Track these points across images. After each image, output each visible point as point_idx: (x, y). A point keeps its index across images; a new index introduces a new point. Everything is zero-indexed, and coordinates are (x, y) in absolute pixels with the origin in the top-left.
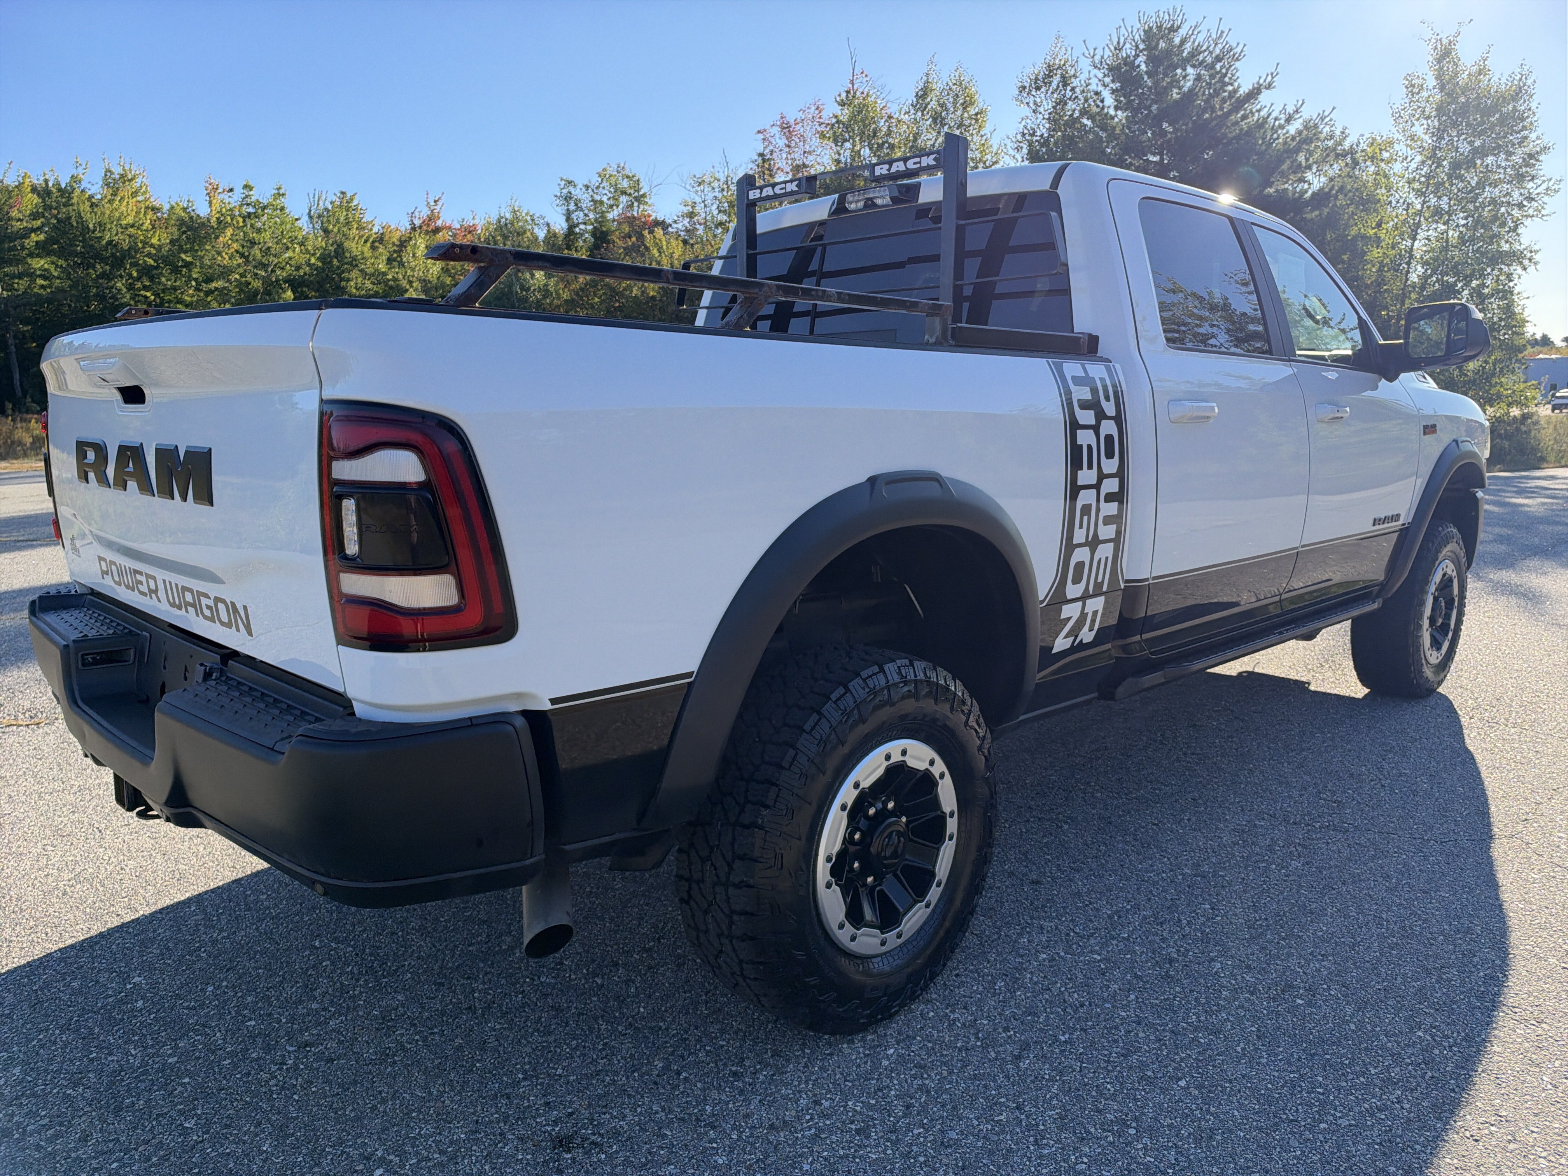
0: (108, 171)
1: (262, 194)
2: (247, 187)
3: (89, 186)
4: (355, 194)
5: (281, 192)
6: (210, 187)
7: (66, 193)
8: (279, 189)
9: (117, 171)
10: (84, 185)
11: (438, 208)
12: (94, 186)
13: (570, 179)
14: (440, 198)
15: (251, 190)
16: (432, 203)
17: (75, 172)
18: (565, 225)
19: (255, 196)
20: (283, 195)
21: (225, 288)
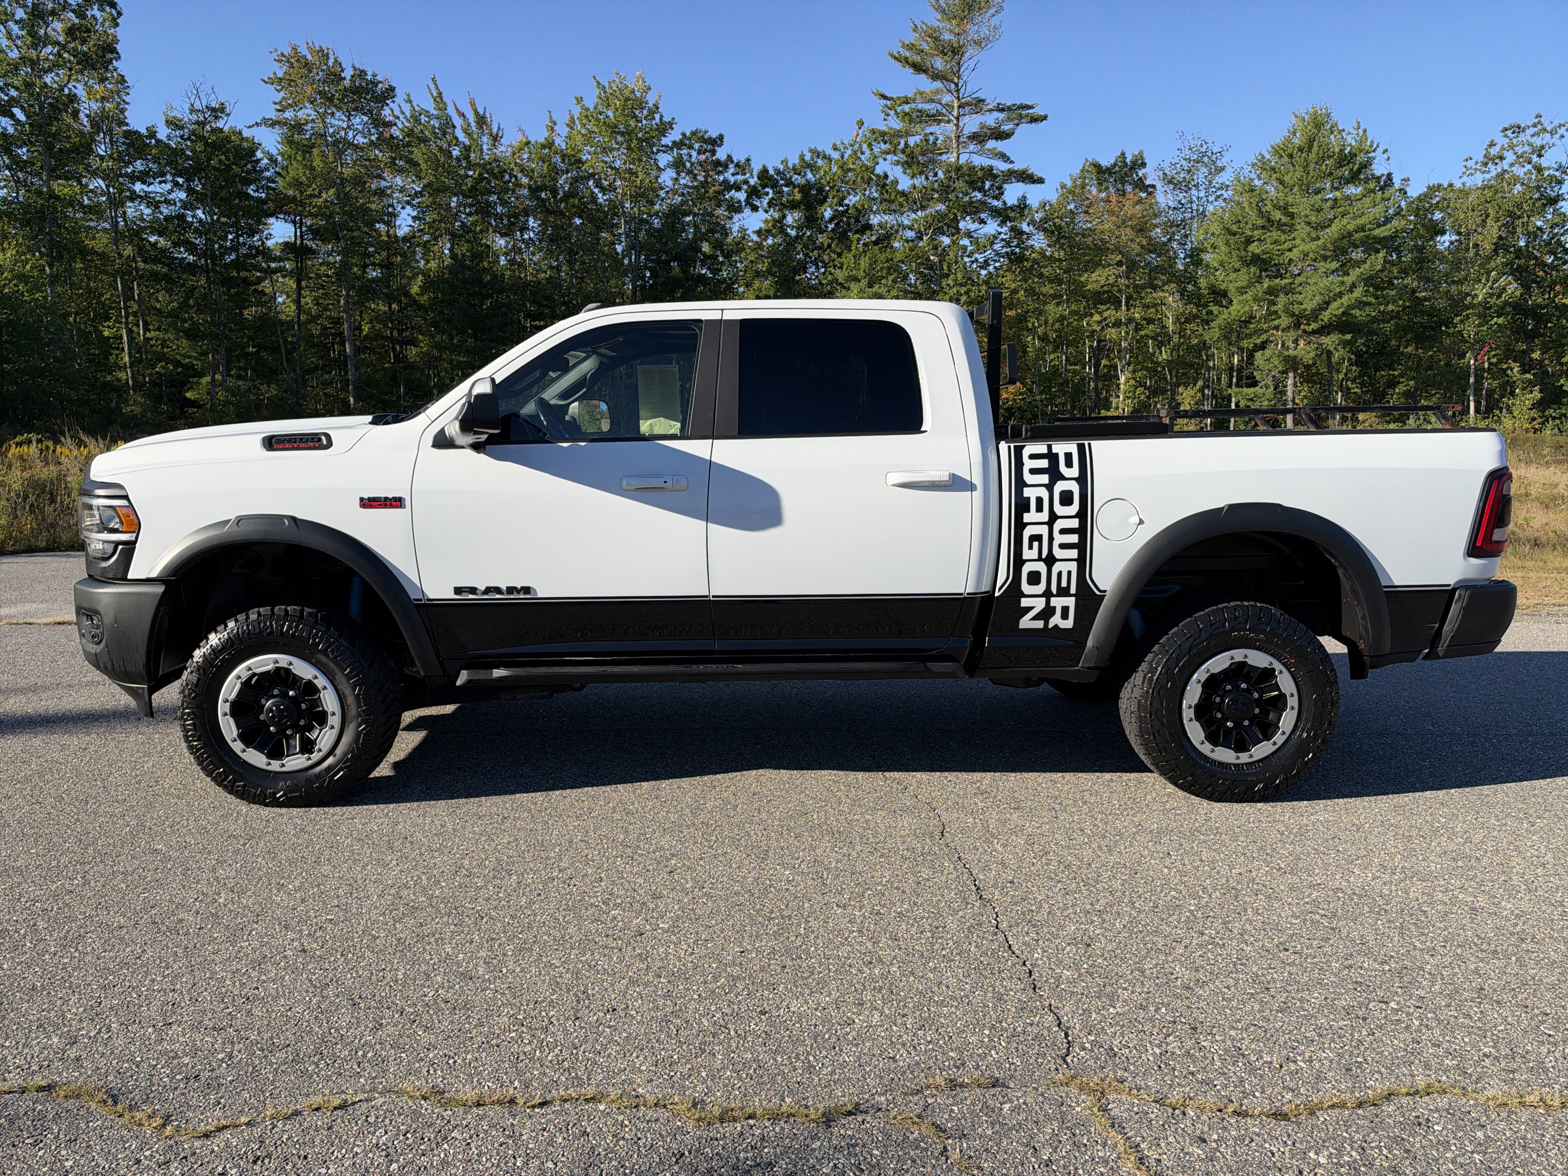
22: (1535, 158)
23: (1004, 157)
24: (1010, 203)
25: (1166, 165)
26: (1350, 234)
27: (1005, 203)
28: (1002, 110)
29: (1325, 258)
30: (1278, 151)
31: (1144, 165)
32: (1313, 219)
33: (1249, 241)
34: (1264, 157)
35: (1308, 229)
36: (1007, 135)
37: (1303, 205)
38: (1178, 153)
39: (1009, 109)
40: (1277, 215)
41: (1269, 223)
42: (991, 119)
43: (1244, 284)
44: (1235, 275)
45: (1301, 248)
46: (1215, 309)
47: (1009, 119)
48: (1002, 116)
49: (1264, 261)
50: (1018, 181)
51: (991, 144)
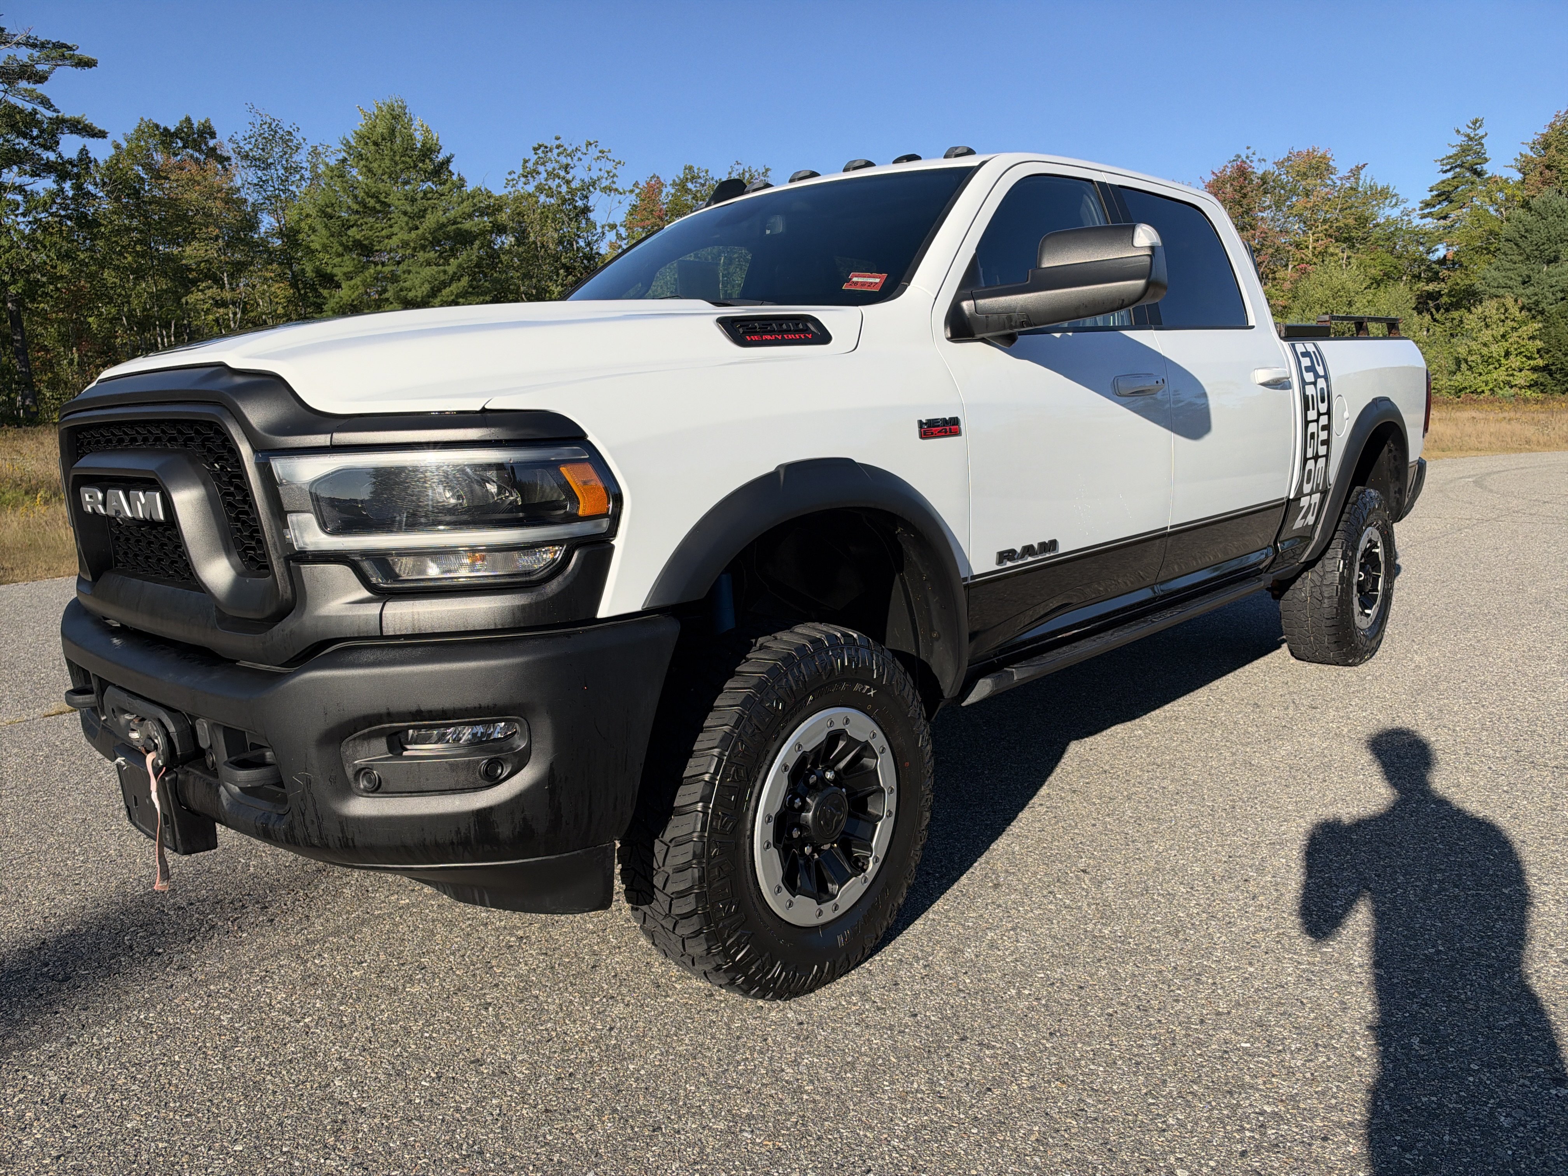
22: (562, 173)
23: (46, 102)
24: (66, 156)
25: (239, 137)
26: (444, 225)
27: (60, 156)
28: (34, 46)
29: (423, 248)
30: (361, 137)
31: (213, 135)
32: (409, 209)
33: (347, 226)
34: (348, 142)
35: (406, 219)
36: (41, 78)
37: (396, 194)
38: (251, 127)
39: (43, 46)
40: (372, 202)
41: (366, 210)
42: (24, 55)
43: (351, 269)
44: (339, 259)
45: (399, 235)
46: (325, 293)
47: (48, 58)
48: (36, 53)
49: (366, 246)
50: (72, 132)
51: (23, 84)
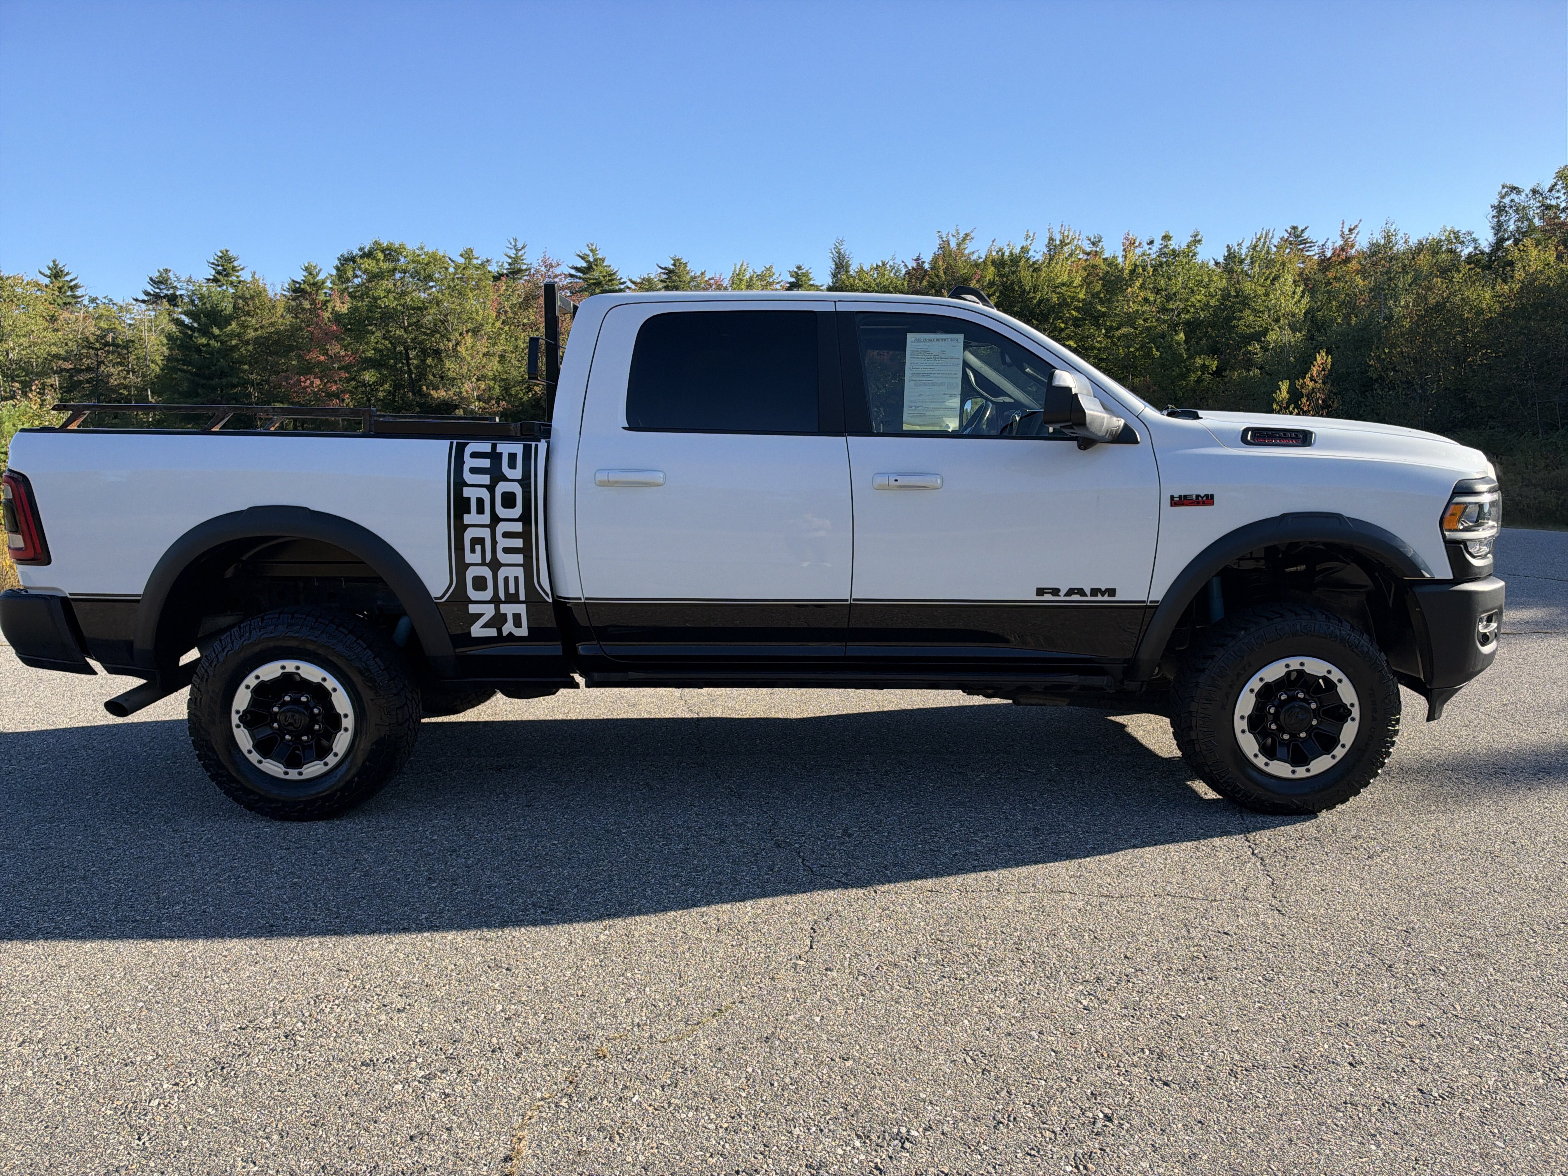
0: (1051, 239)
1: (1179, 242)
2: (1166, 238)
3: (1034, 254)
4: (1306, 228)
5: (1199, 237)
6: (1128, 243)
7: (1015, 260)
8: (1195, 236)
9: (1058, 238)
10: (1031, 253)
11: (1353, 236)
12: (1038, 253)
13: (1515, 185)
14: (1356, 226)
15: (1169, 240)
16: (1347, 232)
17: (1025, 243)
18: (1492, 239)
19: (1174, 244)
20: (1200, 241)
21: (1130, 334)
